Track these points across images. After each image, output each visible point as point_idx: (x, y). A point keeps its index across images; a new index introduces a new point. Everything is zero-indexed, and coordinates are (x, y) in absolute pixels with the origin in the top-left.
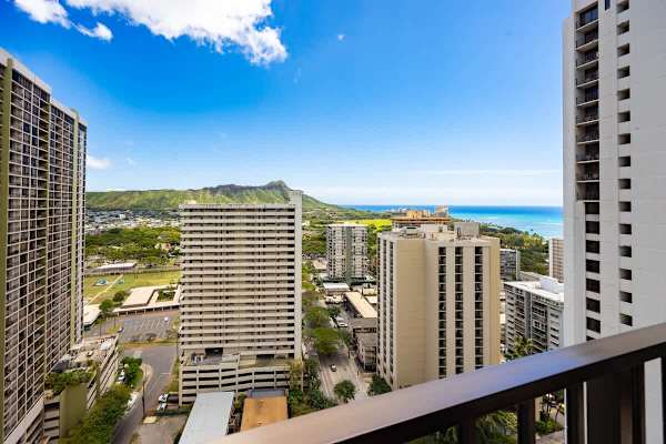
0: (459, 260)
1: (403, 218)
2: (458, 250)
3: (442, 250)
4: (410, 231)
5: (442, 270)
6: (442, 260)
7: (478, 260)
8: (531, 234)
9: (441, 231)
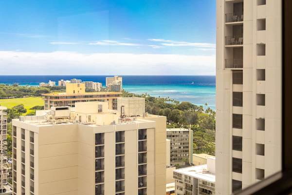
0: (119, 149)
1: (60, 94)
2: (120, 136)
3: (99, 138)
4: (60, 114)
5: (99, 165)
6: (99, 152)
7: (142, 147)
8: (205, 108)
9: (100, 111)
